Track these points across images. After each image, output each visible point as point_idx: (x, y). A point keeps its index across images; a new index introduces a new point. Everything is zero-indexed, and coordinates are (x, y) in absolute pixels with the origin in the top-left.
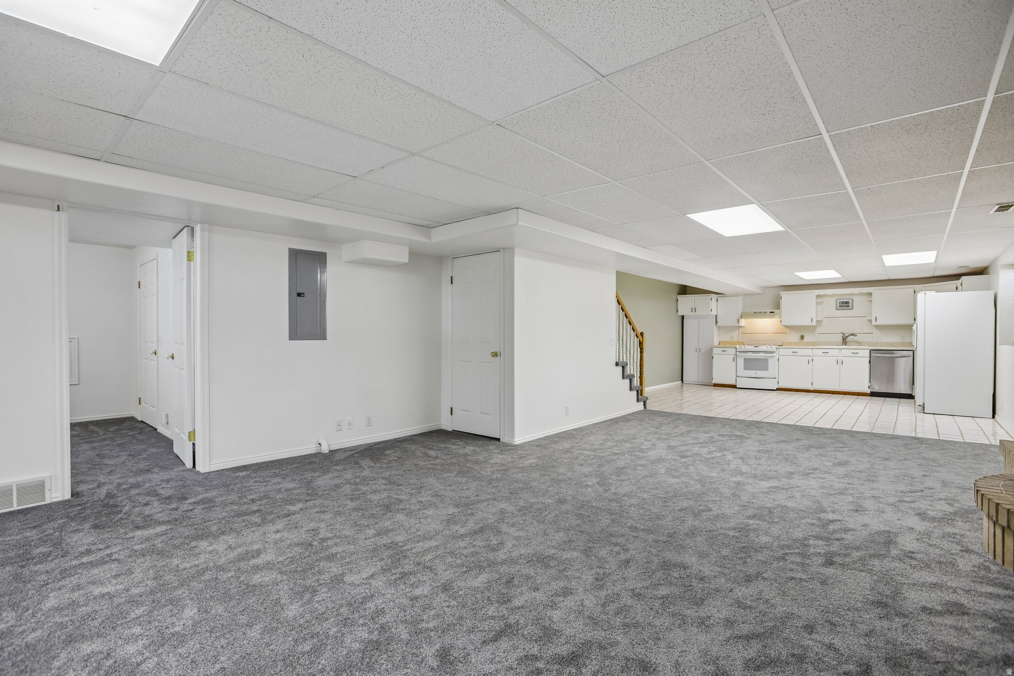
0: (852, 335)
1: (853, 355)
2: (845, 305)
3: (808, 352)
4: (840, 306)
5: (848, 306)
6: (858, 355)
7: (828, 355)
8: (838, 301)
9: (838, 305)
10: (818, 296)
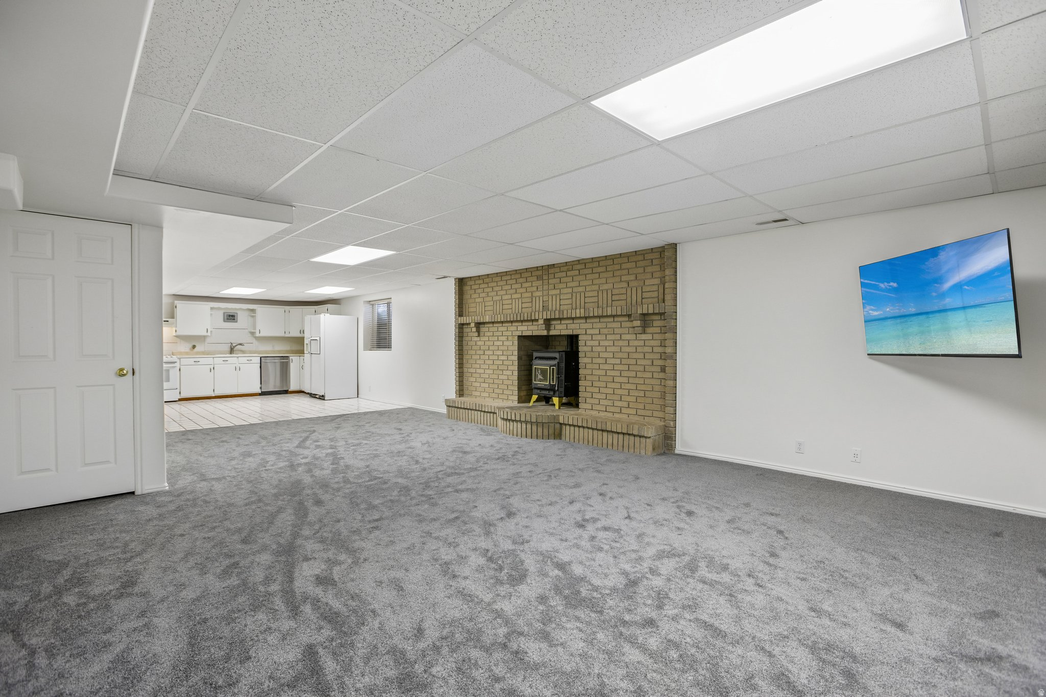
0: (240, 344)
1: (248, 362)
2: (231, 317)
3: (210, 361)
4: (228, 319)
5: (234, 319)
6: (252, 362)
7: (227, 362)
8: (226, 314)
9: (226, 318)
10: (212, 308)
